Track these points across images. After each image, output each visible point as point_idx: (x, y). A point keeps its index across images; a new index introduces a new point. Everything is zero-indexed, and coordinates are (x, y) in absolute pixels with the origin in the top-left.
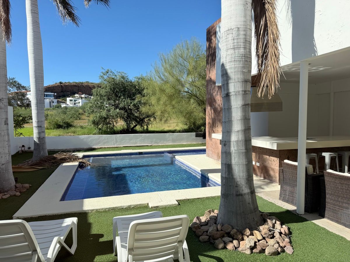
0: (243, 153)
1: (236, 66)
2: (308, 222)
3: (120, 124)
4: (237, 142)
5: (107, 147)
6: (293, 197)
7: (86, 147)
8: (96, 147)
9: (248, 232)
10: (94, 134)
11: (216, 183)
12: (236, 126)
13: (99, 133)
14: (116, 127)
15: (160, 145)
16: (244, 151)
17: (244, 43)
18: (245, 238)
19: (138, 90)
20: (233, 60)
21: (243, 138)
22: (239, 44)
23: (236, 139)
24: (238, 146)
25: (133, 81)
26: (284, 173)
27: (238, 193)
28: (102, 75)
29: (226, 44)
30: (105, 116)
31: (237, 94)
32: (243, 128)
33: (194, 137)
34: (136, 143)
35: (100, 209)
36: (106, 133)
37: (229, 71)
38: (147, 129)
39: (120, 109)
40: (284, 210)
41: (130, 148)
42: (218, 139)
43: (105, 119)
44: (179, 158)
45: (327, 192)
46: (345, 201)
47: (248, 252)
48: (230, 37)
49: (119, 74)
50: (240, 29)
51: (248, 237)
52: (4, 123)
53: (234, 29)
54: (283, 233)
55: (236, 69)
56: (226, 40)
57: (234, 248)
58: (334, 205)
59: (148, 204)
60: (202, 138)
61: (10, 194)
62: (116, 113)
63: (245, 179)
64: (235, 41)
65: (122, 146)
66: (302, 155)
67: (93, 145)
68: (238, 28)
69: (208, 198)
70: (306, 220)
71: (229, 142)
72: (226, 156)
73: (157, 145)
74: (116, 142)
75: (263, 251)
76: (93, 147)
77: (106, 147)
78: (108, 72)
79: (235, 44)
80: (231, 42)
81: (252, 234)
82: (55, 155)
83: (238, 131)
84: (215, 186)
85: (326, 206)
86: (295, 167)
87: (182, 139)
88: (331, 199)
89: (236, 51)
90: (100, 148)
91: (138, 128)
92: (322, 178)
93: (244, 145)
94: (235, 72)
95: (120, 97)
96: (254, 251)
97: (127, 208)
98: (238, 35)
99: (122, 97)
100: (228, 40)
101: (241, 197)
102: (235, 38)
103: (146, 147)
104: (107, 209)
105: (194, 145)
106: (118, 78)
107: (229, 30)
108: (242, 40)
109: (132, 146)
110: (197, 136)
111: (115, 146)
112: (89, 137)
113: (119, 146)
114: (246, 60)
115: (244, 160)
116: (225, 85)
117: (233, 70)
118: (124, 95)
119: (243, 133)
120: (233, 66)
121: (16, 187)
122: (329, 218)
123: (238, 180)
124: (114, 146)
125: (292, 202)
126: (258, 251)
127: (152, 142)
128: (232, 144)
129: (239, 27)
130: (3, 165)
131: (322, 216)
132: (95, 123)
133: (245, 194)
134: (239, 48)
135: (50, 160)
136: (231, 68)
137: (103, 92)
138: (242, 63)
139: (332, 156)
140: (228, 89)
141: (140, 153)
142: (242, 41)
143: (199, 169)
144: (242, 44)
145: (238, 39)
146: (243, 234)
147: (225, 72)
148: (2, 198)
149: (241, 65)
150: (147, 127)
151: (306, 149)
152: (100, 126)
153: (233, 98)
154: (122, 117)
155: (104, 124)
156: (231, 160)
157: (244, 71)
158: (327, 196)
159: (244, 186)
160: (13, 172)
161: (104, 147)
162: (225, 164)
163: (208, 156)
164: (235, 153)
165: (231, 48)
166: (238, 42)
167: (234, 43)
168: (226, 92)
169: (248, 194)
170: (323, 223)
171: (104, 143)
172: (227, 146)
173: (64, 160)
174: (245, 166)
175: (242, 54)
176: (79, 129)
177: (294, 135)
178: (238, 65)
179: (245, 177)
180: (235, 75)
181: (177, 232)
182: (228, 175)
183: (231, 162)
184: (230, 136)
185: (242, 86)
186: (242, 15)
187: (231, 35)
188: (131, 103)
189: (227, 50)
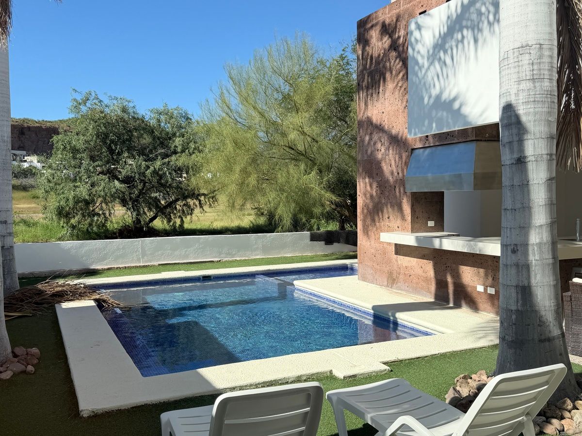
0: (549, 265)
1: (537, 110)
4: (540, 245)
5: (123, 266)
7: (75, 267)
8: (100, 267)
9: (569, 404)
12: (536, 217)
15: (238, 259)
16: (551, 261)
17: (549, 70)
18: (567, 414)
19: (159, 138)
20: (532, 100)
21: (550, 239)
22: (542, 72)
23: (538, 241)
24: (541, 252)
25: (146, 118)
27: (543, 337)
28: (75, 103)
29: (516, 70)
30: (87, 197)
31: (539, 159)
32: (549, 221)
33: (308, 240)
34: (187, 257)
37: (524, 119)
39: (122, 181)
41: (175, 267)
43: (87, 203)
44: (302, 284)
48: (526, 59)
49: (115, 102)
50: (544, 46)
51: (570, 412)
53: (534, 46)
55: (538, 117)
56: (517, 64)
57: (558, 431)
60: (323, 243)
61: (11, 370)
62: (112, 190)
63: (553, 311)
64: (535, 67)
65: (156, 263)
67: (91, 265)
68: (541, 45)
71: (526, 245)
72: (518, 272)
73: (230, 259)
74: (144, 254)
76: (92, 267)
77: (121, 266)
78: (88, 99)
79: (535, 72)
80: (527, 68)
81: (575, 408)
82: (40, 286)
83: (541, 226)
87: (283, 246)
89: (537, 84)
90: (109, 269)
93: (550, 252)
94: (535, 121)
95: (119, 154)
98: (541, 57)
99: (126, 155)
100: (520, 64)
101: (547, 343)
102: (535, 61)
103: (210, 264)
105: (312, 259)
107: (522, 47)
108: (547, 65)
109: (179, 264)
110: (314, 238)
111: (142, 264)
113: (150, 264)
114: (553, 100)
115: (551, 278)
116: (515, 144)
117: (531, 118)
118: (129, 149)
119: (549, 228)
120: (532, 110)
123: (543, 313)
124: (138, 265)
127: (220, 253)
128: (531, 248)
129: (542, 42)
132: (63, 213)
133: (554, 338)
134: (541, 79)
136: (528, 114)
138: (546, 105)
140: (522, 150)
141: (206, 278)
142: (547, 67)
143: (367, 306)
144: (546, 72)
145: (540, 63)
147: (513, 119)
149: (545, 110)
150: (182, 220)
153: (531, 167)
155: (84, 216)
156: (529, 278)
157: (550, 119)
159: (551, 324)
161: (116, 266)
162: (517, 286)
164: (536, 266)
165: (528, 78)
166: (540, 70)
167: (533, 70)
168: (516, 156)
169: (558, 338)
171: (116, 260)
172: (519, 253)
174: (552, 289)
175: (547, 91)
178: (540, 109)
179: (553, 308)
180: (535, 126)
182: (524, 305)
183: (529, 282)
184: (526, 235)
185: (547, 145)
186: (547, 23)
187: (527, 56)
188: (148, 167)
189: (519, 82)
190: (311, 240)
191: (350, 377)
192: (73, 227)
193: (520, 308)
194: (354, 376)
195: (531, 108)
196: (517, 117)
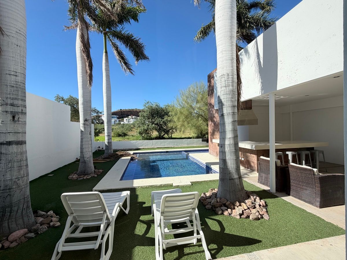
1: (227, 97)
2: (278, 198)
3: (155, 134)
4: (229, 145)
6: (267, 181)
7: (134, 148)
8: (141, 148)
9: (237, 204)
10: (140, 140)
11: (216, 172)
12: (228, 135)
13: (143, 139)
14: (152, 135)
15: (179, 146)
16: (234, 151)
18: (236, 207)
19: (166, 113)
20: (225, 93)
21: (233, 143)
22: (229, 83)
23: (229, 143)
24: (230, 147)
25: (163, 107)
26: (261, 165)
27: (231, 178)
28: (145, 104)
29: (220, 84)
30: (146, 129)
31: (229, 114)
32: (233, 136)
34: (165, 145)
35: (143, 186)
36: (147, 139)
37: (223, 100)
38: (171, 137)
39: (155, 124)
40: (261, 190)
41: (161, 148)
42: (216, 143)
43: (146, 130)
44: (191, 155)
45: (291, 178)
46: (304, 185)
47: (238, 217)
48: (223, 80)
49: (155, 103)
50: (229, 74)
51: (238, 207)
52: (89, 134)
53: (226, 75)
54: (262, 205)
55: (227, 99)
57: (229, 214)
58: (296, 187)
59: (172, 184)
60: (206, 142)
61: (91, 176)
62: (153, 127)
63: (235, 169)
64: (226, 82)
65: (156, 147)
66: (273, 153)
67: (139, 147)
68: (228, 74)
69: (210, 181)
70: (277, 197)
71: (224, 145)
72: (222, 154)
73: (177, 147)
74: (153, 145)
75: (248, 217)
76: (139, 148)
77: (146, 148)
78: (148, 103)
79: (226, 84)
80: (224, 82)
81: (240, 205)
82: (117, 153)
83: (230, 138)
84: (215, 173)
85: (291, 187)
86: (268, 161)
87: (193, 143)
88: (294, 183)
89: (227, 88)
90: (143, 148)
91: (166, 136)
92: (287, 169)
93: (234, 147)
95: (155, 117)
96: (242, 216)
97: (159, 186)
98: (228, 78)
99: (156, 117)
100: (221, 81)
101: (232, 180)
102: (226, 80)
103: (171, 148)
104: (147, 186)
105: (201, 147)
106: (154, 106)
107: (222, 75)
108: (231, 81)
110: (203, 141)
111: (152, 147)
112: (137, 142)
113: (154, 147)
114: (234, 93)
115: (234, 157)
116: (221, 109)
117: (225, 100)
119: (233, 139)
120: (225, 97)
121: (95, 172)
122: (293, 196)
123: (231, 169)
125: (267, 185)
126: (245, 217)
127: (174, 145)
128: (226, 146)
129: (228, 73)
130: (88, 158)
131: (288, 194)
132: (141, 133)
133: (235, 179)
134: (229, 86)
135: (114, 156)
136: (224, 99)
137: (145, 114)
138: (231, 95)
139: (293, 154)
140: (223, 112)
141: (167, 152)
142: (231, 82)
143: (204, 163)
144: (231, 84)
145: (228, 80)
146: (234, 205)
147: (220, 101)
148: (87, 178)
149: (231, 97)
150: (171, 135)
151: (275, 149)
152: (143, 135)
153: (226, 117)
154: (156, 130)
155: (145, 134)
156: (225, 156)
157: (232, 100)
158: (291, 181)
160: (93, 163)
162: (222, 159)
163: (210, 154)
164: (228, 152)
165: (224, 86)
168: (221, 113)
169: (237, 179)
170: (289, 199)
171: (145, 146)
172: (223, 147)
173: (122, 156)
174: (235, 161)
175: (231, 90)
176: (131, 137)
177: (267, 140)
179: (235, 168)
180: (227, 102)
181: (192, 203)
182: (224, 166)
183: (226, 158)
184: (225, 141)
185: (232, 109)
186: (231, 66)
187: (223, 78)
188: (162, 121)
189: (221, 88)
190: (202, 141)
191: (177, 186)
192: (143, 137)
193: (223, 167)
194: (178, 186)
195: (225, 96)
196: (221, 100)
